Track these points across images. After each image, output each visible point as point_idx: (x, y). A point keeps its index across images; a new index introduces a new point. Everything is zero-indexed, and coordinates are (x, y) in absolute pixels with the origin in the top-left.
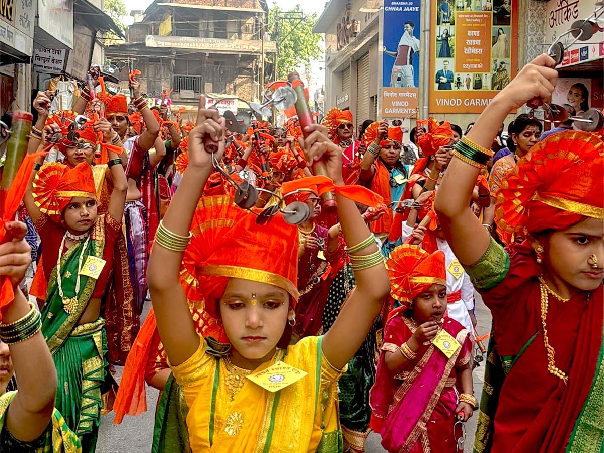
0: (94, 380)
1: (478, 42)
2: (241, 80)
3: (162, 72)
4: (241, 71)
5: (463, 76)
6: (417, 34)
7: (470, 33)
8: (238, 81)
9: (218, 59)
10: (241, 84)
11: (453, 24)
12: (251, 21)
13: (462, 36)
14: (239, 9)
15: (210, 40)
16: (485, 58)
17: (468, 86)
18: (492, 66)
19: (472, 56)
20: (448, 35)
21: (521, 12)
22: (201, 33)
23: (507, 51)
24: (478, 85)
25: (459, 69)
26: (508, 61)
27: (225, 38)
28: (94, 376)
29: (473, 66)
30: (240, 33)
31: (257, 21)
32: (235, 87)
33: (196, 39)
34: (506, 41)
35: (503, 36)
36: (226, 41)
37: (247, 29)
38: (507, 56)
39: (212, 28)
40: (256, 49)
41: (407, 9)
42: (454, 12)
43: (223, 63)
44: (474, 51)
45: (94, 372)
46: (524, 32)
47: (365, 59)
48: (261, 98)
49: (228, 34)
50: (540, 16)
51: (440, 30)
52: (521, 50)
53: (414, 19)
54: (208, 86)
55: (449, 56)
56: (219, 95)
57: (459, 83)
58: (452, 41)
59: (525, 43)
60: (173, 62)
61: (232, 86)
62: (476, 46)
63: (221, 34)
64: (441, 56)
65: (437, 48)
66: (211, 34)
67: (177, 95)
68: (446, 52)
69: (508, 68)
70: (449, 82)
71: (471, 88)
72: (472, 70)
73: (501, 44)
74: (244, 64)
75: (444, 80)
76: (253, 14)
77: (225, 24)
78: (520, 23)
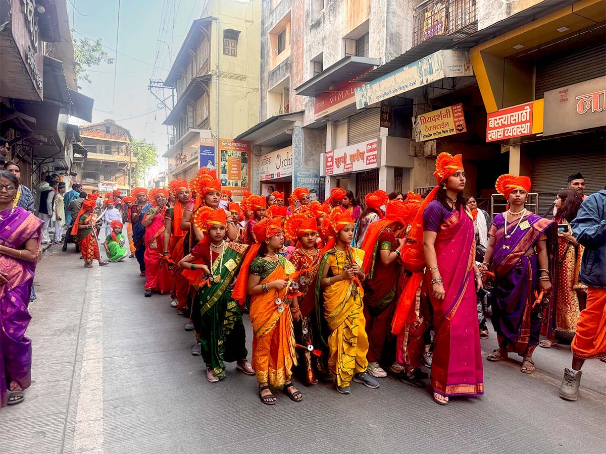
0: (233, 312)
1: (236, 169)
2: (119, 175)
3: (76, 169)
4: (119, 170)
5: (231, 181)
6: (213, 164)
7: (233, 165)
8: (117, 175)
9: (107, 164)
10: (118, 177)
11: (227, 162)
12: (124, 147)
13: (231, 167)
14: (118, 141)
15: (103, 155)
16: (239, 175)
17: (233, 185)
18: (242, 178)
19: (234, 174)
20: (225, 166)
21: (251, 159)
22: (98, 151)
23: (246, 173)
24: (236, 185)
25: (229, 178)
26: (247, 176)
27: (111, 154)
28: (233, 310)
29: (235, 178)
30: (119, 152)
31: (127, 147)
32: (116, 178)
33: (95, 154)
34: (246, 170)
35: (245, 167)
36: (111, 155)
37: (122, 150)
38: (247, 175)
39: (103, 149)
40: (127, 160)
41: (209, 154)
42: (227, 157)
43: (110, 166)
44: (235, 172)
45: (233, 308)
46: (253, 166)
47: (189, 171)
48: (129, 184)
49: (112, 153)
50: (258, 161)
51: (222, 163)
52: (251, 173)
53: (212, 159)
54: (102, 177)
55: (225, 173)
56: (107, 182)
57: (229, 184)
58: (227, 168)
59: (253, 170)
60: (83, 164)
61: (114, 178)
62: (235, 170)
63: (108, 151)
64: (222, 173)
65: (221, 170)
66: (103, 152)
67: (85, 181)
68: (224, 172)
69: (247, 179)
70: (226, 183)
71: (234, 186)
72: (234, 179)
73: (244, 170)
74: (120, 168)
75: (224, 182)
76: (126, 143)
77: (110, 148)
78: (251, 163)
